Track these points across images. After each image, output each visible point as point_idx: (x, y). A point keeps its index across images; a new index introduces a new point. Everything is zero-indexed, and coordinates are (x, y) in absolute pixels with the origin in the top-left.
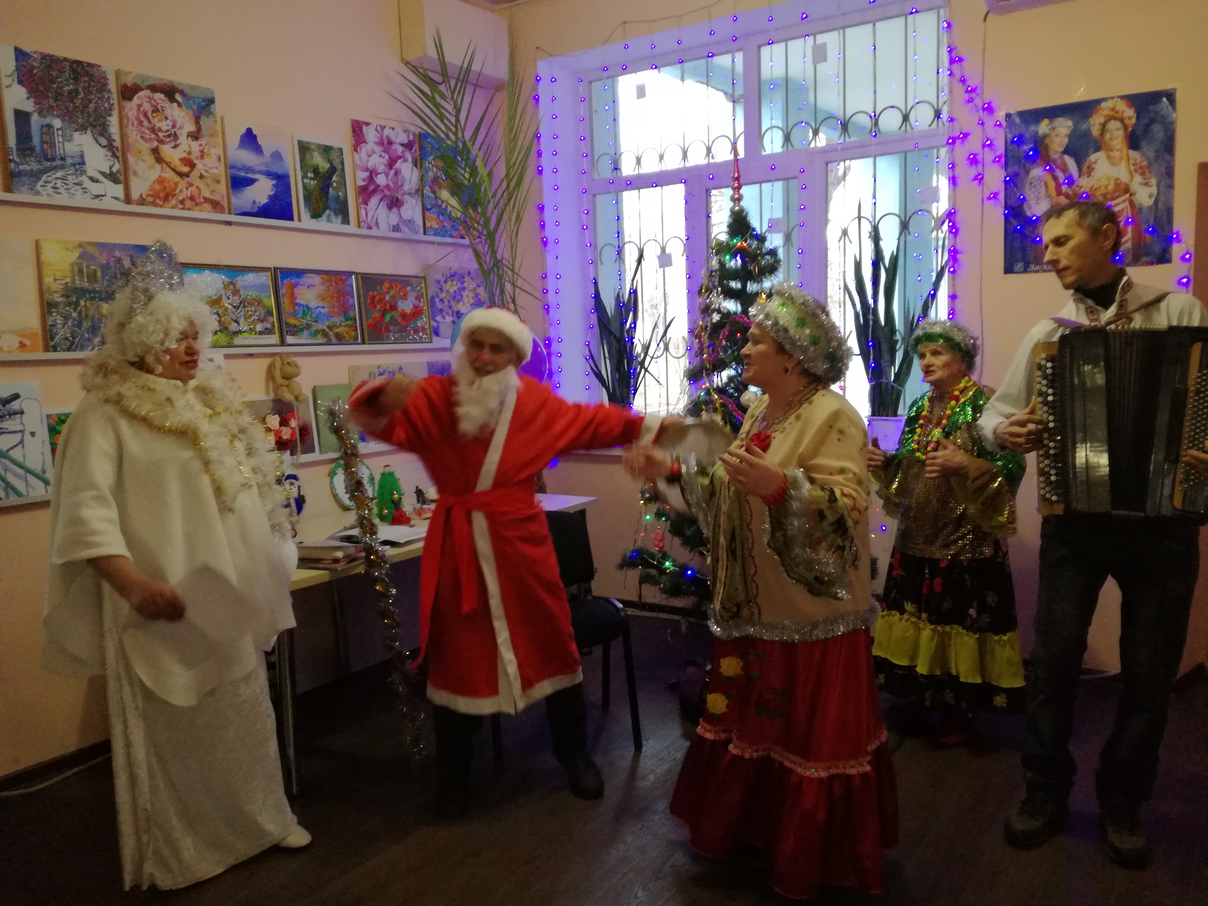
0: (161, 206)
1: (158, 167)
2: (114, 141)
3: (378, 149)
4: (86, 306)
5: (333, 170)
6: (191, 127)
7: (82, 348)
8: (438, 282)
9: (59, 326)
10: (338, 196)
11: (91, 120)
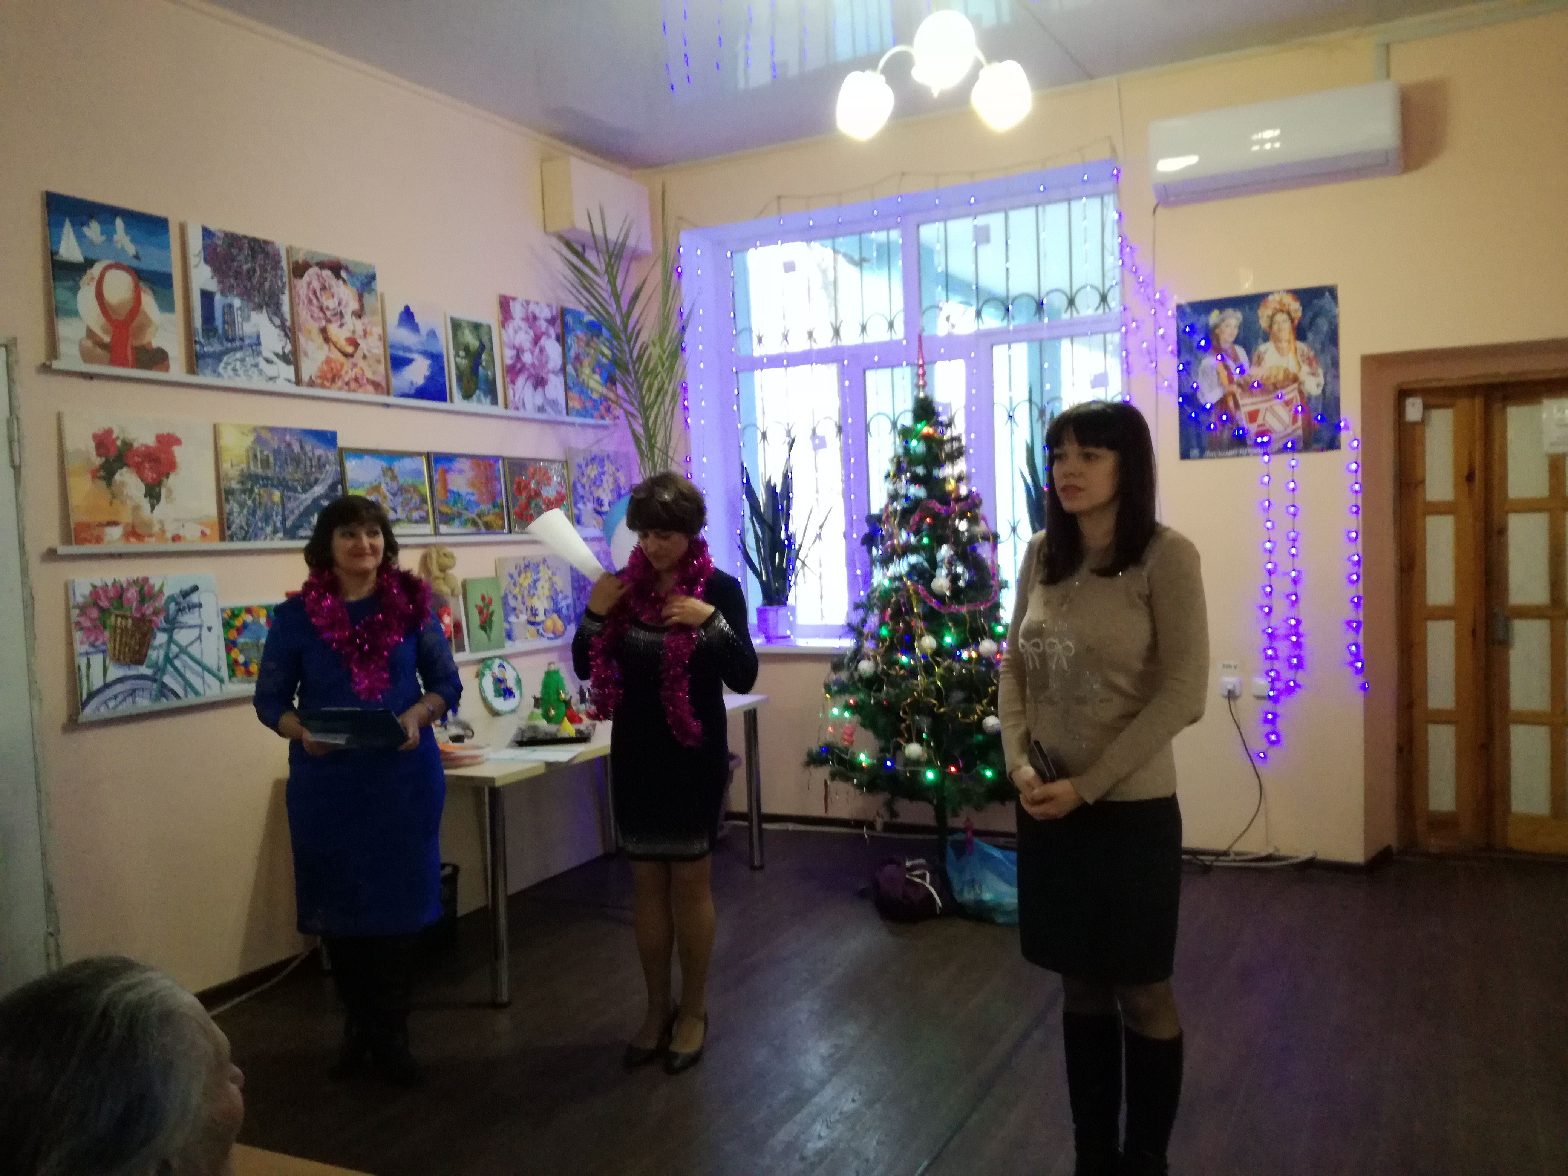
0: (329, 388)
1: (326, 346)
2: (286, 320)
3: (524, 325)
4: (259, 494)
5: (482, 347)
6: (355, 306)
7: (256, 537)
8: (580, 466)
9: (236, 514)
10: (487, 375)
11: (267, 299)
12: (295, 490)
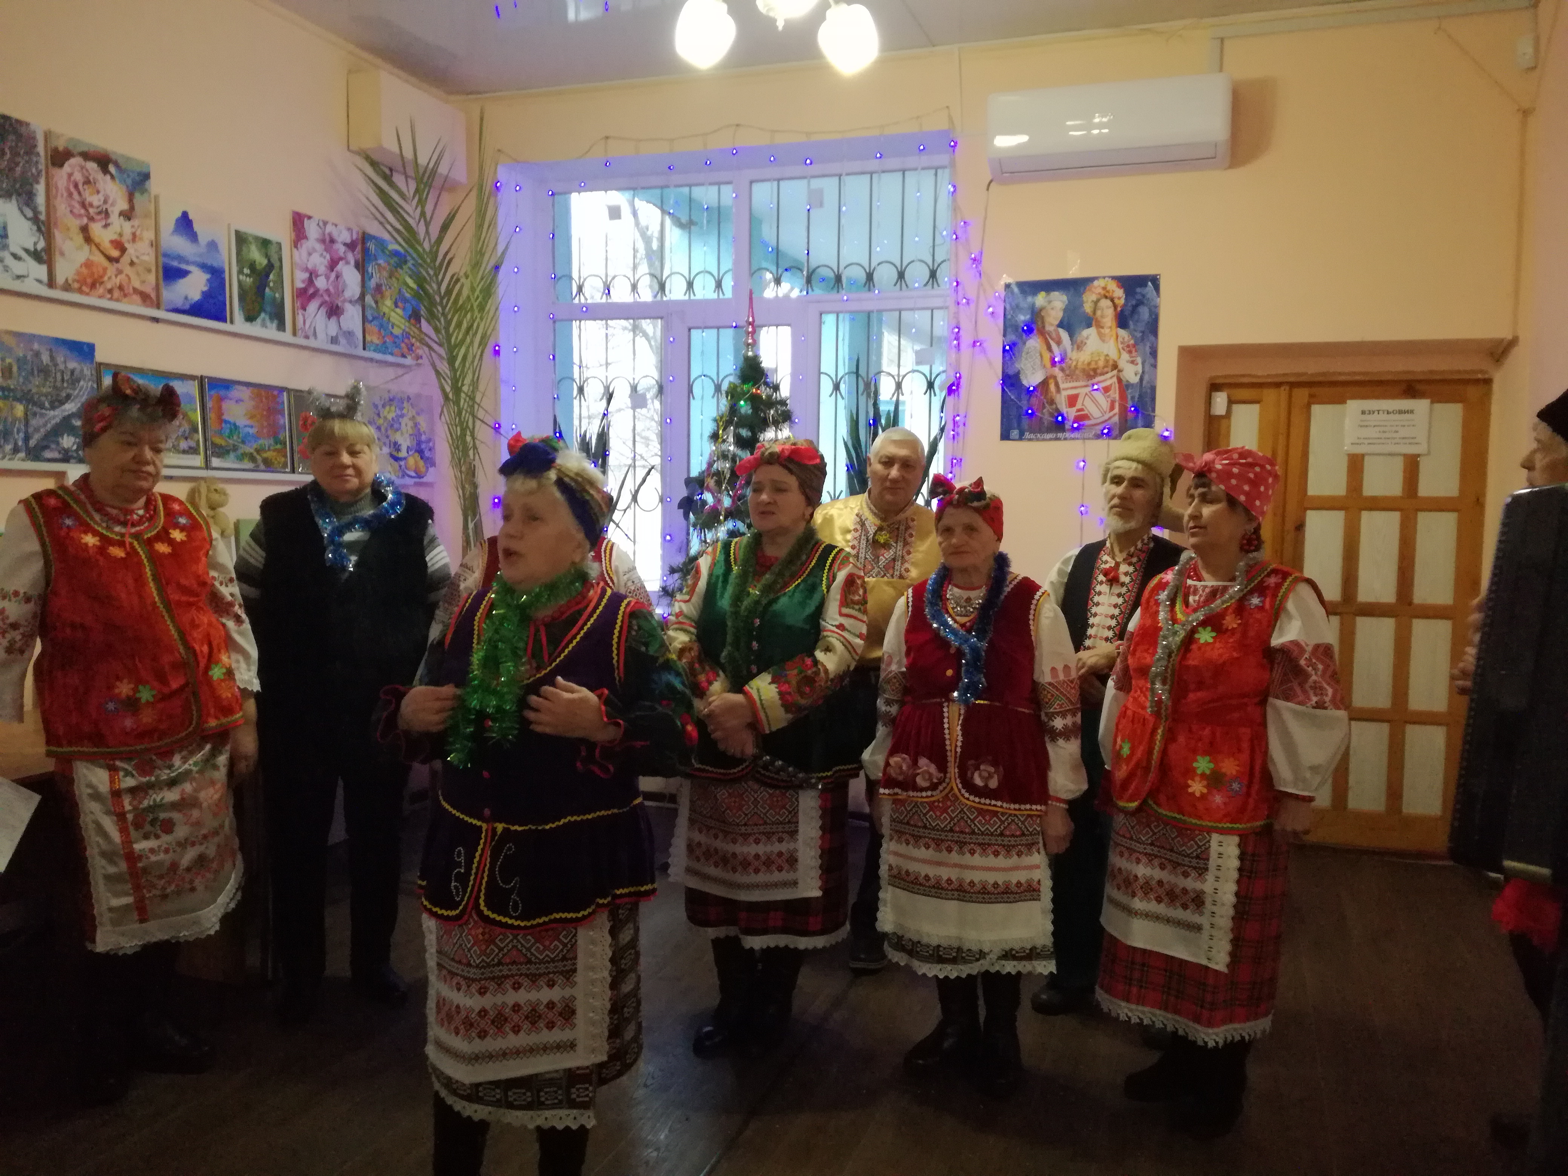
0: (87, 294)
2: (40, 213)
3: (319, 247)
5: (270, 267)
6: (123, 205)
10: (275, 298)
11: (18, 186)
12: (42, 407)
